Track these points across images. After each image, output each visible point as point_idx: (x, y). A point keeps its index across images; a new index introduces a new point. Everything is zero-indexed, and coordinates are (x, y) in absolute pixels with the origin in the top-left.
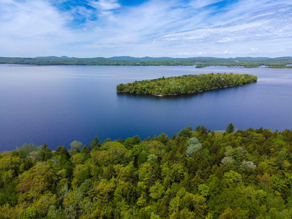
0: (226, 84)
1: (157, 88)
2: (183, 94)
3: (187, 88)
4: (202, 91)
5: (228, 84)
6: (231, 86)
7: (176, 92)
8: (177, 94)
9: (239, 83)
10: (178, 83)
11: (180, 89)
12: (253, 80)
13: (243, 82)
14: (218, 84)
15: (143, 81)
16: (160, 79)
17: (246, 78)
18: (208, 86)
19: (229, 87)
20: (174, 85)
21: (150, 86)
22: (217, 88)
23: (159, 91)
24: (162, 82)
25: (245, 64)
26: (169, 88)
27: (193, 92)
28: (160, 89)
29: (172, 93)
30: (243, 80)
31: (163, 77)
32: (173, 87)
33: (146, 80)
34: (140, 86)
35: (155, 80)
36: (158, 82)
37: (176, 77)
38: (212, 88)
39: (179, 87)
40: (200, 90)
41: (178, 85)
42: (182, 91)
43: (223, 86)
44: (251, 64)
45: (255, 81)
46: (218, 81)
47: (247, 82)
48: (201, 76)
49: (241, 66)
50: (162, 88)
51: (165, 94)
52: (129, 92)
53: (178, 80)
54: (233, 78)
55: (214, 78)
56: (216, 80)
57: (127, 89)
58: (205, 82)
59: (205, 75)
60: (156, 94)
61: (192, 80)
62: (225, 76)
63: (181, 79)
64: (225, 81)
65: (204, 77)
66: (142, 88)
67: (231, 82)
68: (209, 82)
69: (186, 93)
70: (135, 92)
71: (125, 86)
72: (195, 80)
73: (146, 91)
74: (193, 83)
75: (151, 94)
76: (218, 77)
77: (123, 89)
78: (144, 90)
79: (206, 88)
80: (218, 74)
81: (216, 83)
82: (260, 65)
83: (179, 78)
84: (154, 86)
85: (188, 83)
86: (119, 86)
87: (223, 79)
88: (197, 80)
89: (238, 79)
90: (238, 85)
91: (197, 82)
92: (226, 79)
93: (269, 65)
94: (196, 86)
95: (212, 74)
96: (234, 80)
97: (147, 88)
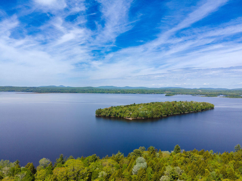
0: (187, 110)
1: (128, 112)
2: (150, 118)
3: (153, 113)
4: (166, 116)
5: (189, 111)
6: (191, 112)
7: (144, 116)
8: (144, 118)
9: (198, 110)
10: (146, 109)
11: (146, 114)
12: (210, 107)
13: (201, 109)
14: (180, 110)
15: (118, 106)
16: (131, 105)
17: (204, 105)
18: (171, 112)
19: (189, 113)
20: (142, 111)
21: (123, 111)
22: (179, 113)
23: (130, 115)
24: (132, 108)
25: (206, 94)
26: (138, 113)
27: (158, 116)
28: (131, 113)
29: (140, 117)
30: (201, 107)
31: (134, 103)
32: (141, 112)
33: (120, 106)
34: (114, 110)
35: (127, 106)
36: (130, 107)
37: (145, 104)
38: (174, 114)
39: (146, 112)
40: (164, 114)
41: (145, 111)
42: (149, 115)
43: (184, 112)
44: (211, 94)
45: (212, 108)
46: (180, 107)
47: (206, 109)
48: (166, 103)
49: (203, 95)
50: (133, 112)
51: (134, 118)
52: (106, 115)
53: (146, 106)
54: (193, 105)
55: (176, 105)
56: (178, 107)
57: (103, 113)
58: (169, 108)
59: (169, 103)
60: (127, 118)
61: (158, 106)
62: (186, 104)
63: (149, 106)
64: (186, 108)
65: (168, 104)
66: (116, 112)
67: (191, 108)
68: (172, 108)
69: (152, 117)
70: (110, 115)
71: (103, 111)
72: (160, 107)
73: (119, 115)
74: (159, 109)
75: (123, 117)
76: (180, 104)
77: (101, 113)
78: (118, 114)
79: (170, 114)
80: (181, 101)
81: (178, 109)
82: (219, 95)
83: (147, 104)
84: (126, 111)
85: (154, 109)
86: (98, 110)
87: (184, 106)
88: (162, 106)
89: (197, 106)
90: (197, 111)
91: (162, 108)
92: (186, 106)
93: (226, 95)
94: (161, 111)
95: (176, 102)
96: (194, 107)
97: (120, 112)
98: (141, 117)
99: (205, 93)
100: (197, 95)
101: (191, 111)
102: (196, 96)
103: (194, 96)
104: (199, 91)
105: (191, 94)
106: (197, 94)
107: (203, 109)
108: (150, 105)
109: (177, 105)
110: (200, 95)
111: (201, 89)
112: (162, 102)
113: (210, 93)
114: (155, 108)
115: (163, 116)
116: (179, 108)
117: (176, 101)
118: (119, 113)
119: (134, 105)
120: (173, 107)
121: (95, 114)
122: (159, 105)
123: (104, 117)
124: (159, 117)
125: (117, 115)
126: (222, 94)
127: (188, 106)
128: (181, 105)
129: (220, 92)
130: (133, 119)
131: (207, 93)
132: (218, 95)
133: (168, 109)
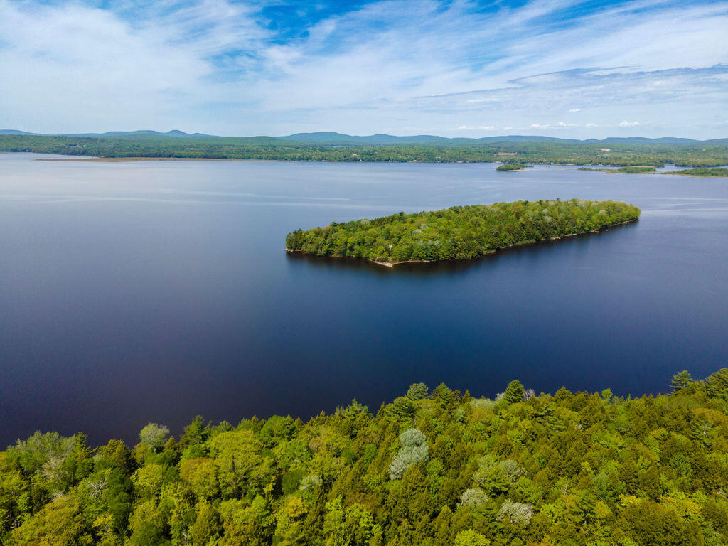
0: (556, 232)
1: (383, 244)
2: (445, 261)
3: (455, 246)
4: (493, 251)
5: (561, 232)
6: (569, 235)
7: (429, 257)
8: (429, 260)
9: (590, 228)
10: (435, 234)
11: (436, 250)
12: (628, 216)
13: (601, 224)
14: (537, 233)
15: (352, 223)
16: (392, 219)
17: (609, 213)
18: (509, 238)
19: (565, 240)
20: (423, 238)
21: (366, 240)
22: (533, 241)
23: (386, 253)
24: (395, 228)
25: (623, 162)
26: (412, 246)
27: (470, 255)
28: (391, 246)
29: (416, 257)
30: (601, 218)
31: (401, 214)
32: (421, 243)
33: (359, 221)
34: (341, 238)
35: (380, 222)
36: (387, 226)
37: (433, 214)
38: (519, 243)
39: (436, 243)
40: (489, 248)
41: (433, 239)
42: (443, 253)
43: (547, 236)
44: (637, 162)
45: (634, 221)
46: (538, 224)
47: (613, 223)
48: (496, 210)
49: (614, 165)
50: (396, 244)
51: (400, 260)
52: (316, 253)
53: (435, 224)
54: (576, 214)
55: (526, 215)
56: (530, 222)
57: (309, 246)
58: (504, 228)
59: (505, 207)
60: (378, 260)
61: (472, 222)
62: (556, 210)
63: (444, 221)
64: (555, 224)
65: (502, 212)
66: (346, 243)
67: (570, 225)
68: (514, 228)
69: (451, 258)
70: (328, 253)
71: (307, 236)
72: (477, 224)
73: (356, 252)
74: (473, 233)
75: (366, 259)
76: (537, 211)
77: (302, 244)
78: (352, 249)
79: (506, 244)
80: (540, 202)
81: (531, 229)
82: (661, 164)
83: (440, 216)
84: (375, 241)
85: (458, 233)
86: (293, 235)
87: (549, 219)
88: (482, 221)
89: (589, 218)
90: (588, 233)
91: (483, 228)
92: (557, 219)
93: (684, 165)
94: (479, 239)
95: (526, 204)
96: (578, 221)
97: (359, 244)
98: (420, 259)
99: (620, 158)
100: (594, 168)
101: (569, 232)
102: (590, 170)
103: (585, 169)
104: (603, 150)
105: (578, 164)
106: (596, 164)
107: (604, 224)
108: (449, 218)
109: (530, 214)
110: (604, 168)
111: (610, 142)
112: (484, 207)
113: (635, 158)
114: (462, 229)
115: (485, 252)
116: (534, 225)
117: (527, 202)
118: (356, 247)
119: (402, 217)
120: (517, 224)
121: (284, 248)
122: (474, 218)
123: (313, 257)
124: (473, 257)
125: (348, 251)
126: (671, 163)
127: (561, 217)
128: (541, 216)
129: (669, 152)
130: (394, 266)
131: (625, 158)
132: (659, 166)
133: (500, 229)
